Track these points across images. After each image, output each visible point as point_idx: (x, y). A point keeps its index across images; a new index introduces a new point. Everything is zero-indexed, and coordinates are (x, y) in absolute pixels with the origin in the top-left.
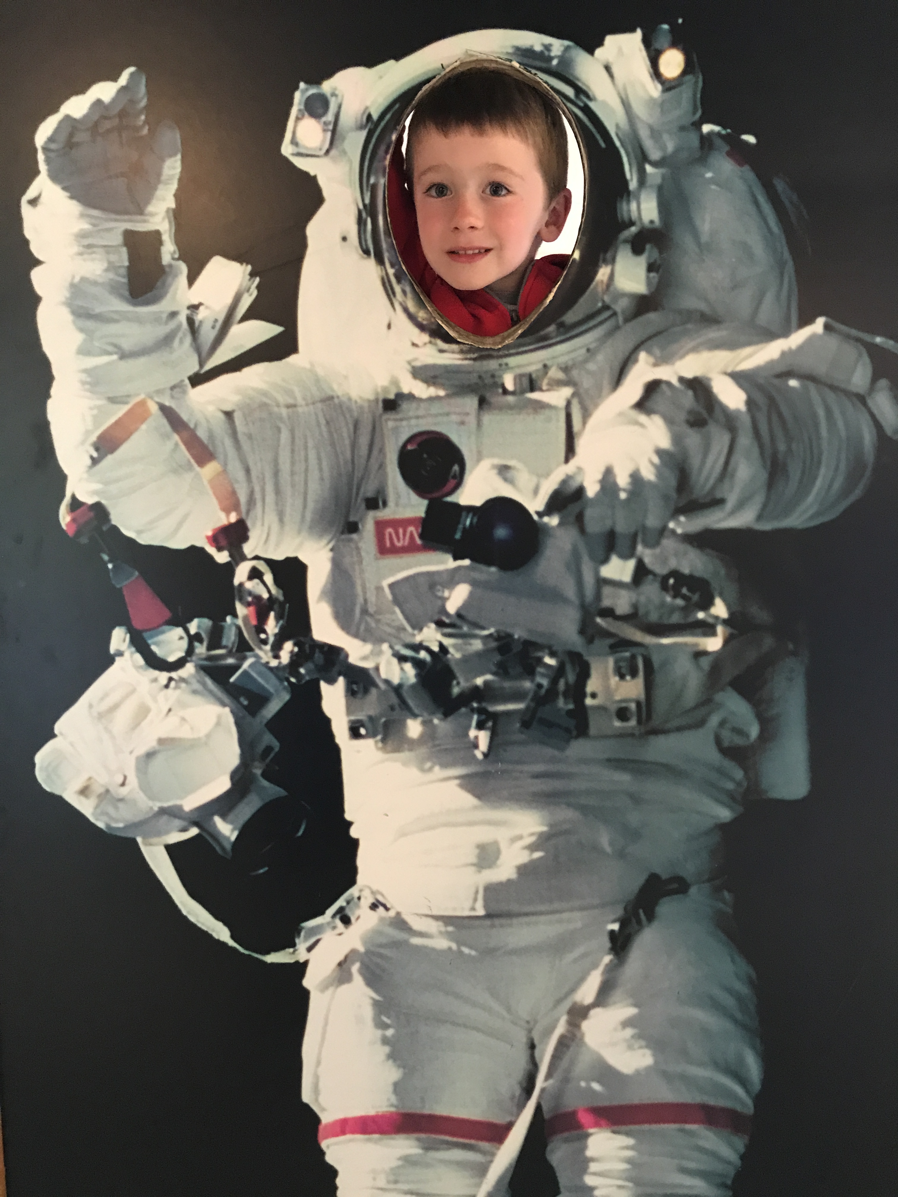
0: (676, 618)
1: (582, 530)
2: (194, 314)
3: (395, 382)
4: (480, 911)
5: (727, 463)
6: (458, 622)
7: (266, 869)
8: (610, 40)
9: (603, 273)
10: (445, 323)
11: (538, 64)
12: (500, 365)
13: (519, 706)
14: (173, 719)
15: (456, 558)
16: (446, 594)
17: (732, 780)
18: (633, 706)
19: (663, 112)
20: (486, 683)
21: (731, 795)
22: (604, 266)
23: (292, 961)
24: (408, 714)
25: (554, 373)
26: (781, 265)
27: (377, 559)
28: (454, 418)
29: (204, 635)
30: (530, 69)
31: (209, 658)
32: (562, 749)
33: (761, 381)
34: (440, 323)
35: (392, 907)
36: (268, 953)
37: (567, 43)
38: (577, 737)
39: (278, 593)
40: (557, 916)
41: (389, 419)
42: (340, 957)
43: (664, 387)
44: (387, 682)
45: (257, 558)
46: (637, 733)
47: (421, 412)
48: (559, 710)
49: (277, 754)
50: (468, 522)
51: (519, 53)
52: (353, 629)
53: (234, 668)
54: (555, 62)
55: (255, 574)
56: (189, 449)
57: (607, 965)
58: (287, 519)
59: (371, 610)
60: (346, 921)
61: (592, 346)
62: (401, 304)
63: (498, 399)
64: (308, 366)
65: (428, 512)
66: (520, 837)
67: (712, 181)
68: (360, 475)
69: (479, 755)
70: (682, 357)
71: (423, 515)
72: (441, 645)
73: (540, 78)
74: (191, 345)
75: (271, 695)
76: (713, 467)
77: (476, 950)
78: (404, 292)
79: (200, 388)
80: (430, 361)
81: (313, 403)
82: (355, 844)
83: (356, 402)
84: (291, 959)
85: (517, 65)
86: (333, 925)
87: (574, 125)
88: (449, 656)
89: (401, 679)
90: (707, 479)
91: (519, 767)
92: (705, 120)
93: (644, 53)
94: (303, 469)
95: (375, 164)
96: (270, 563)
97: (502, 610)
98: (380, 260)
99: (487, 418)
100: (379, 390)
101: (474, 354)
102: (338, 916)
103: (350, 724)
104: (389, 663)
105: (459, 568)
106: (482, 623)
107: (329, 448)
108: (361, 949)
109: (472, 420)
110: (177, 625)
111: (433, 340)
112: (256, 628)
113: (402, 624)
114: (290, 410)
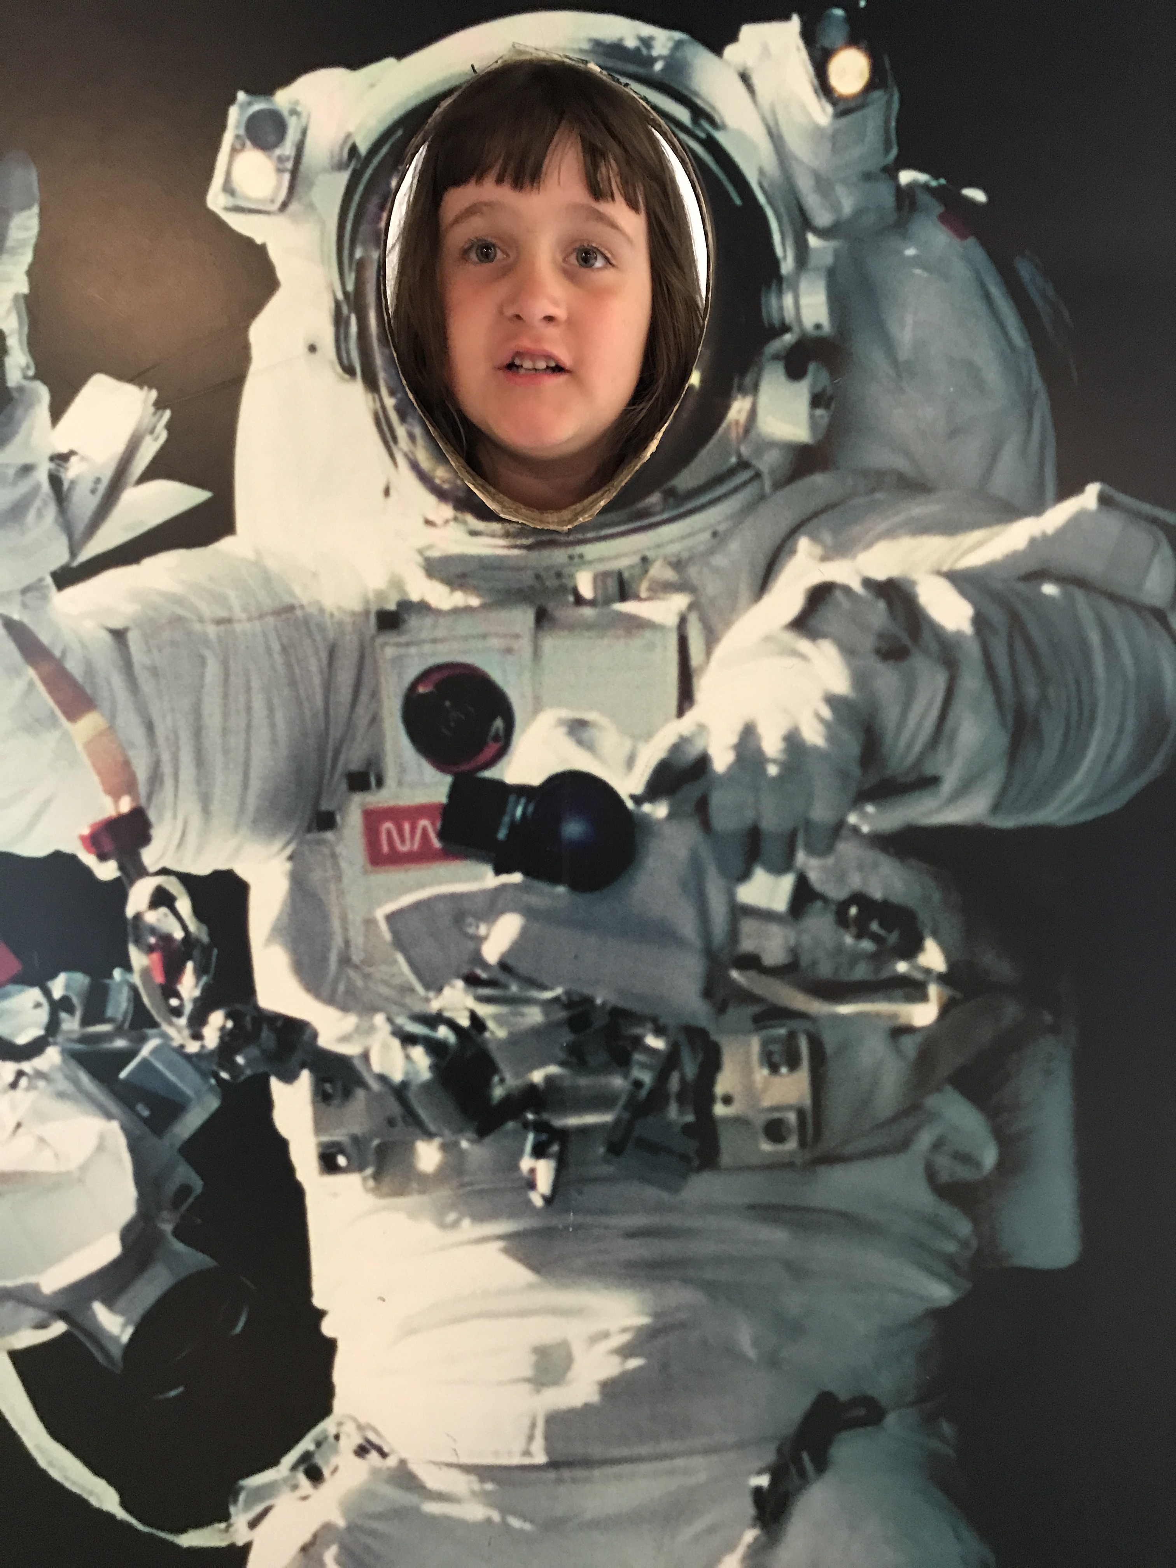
0: (861, 972)
1: (706, 825)
2: (62, 470)
3: (397, 583)
4: (540, 1458)
5: (943, 717)
6: (502, 977)
7: (181, 1389)
8: (748, 31)
9: (738, 409)
10: (480, 488)
11: (632, 68)
12: (571, 557)
13: (606, 1118)
14: (25, 1142)
15: (498, 871)
16: (482, 930)
17: (954, 1237)
18: (792, 1117)
19: (835, 150)
20: (549, 1080)
21: (951, 1262)
22: (739, 397)
23: (224, 1544)
24: (418, 1131)
25: (659, 571)
26: (1029, 399)
27: (365, 872)
28: (495, 643)
29: (75, 1000)
30: (618, 77)
31: (85, 1039)
32: (675, 1190)
33: (998, 586)
34: (471, 486)
35: (393, 1451)
36: (183, 1530)
37: (678, 35)
38: (701, 1168)
39: (198, 929)
40: (666, 1464)
41: (385, 644)
42: (305, 1537)
43: (838, 594)
44: (383, 1079)
45: (164, 872)
46: (799, 1161)
47: (440, 633)
48: (670, 1124)
49: (197, 1198)
50: (519, 812)
51: (601, 50)
52: (326, 990)
53: (127, 1056)
54: (658, 66)
55: (162, 898)
56: (51, 692)
57: (749, 1546)
58: (215, 806)
59: (356, 958)
60: (315, 1475)
61: (721, 528)
62: (406, 455)
63: (566, 612)
64: (251, 556)
65: (451, 795)
66: (606, 1335)
67: (915, 261)
68: (338, 735)
69: (537, 1200)
70: (869, 545)
71: (444, 800)
72: (474, 1017)
73: (634, 92)
74: (56, 520)
75: (188, 1099)
76: (919, 725)
77: (532, 1521)
78: (412, 437)
79: (74, 592)
80: (455, 549)
81: (261, 617)
82: (331, 1345)
83: (332, 615)
84: (222, 1540)
85: (597, 69)
86: (293, 1482)
87: (691, 169)
88: (487, 1035)
89: (407, 1073)
90: (910, 746)
91: (604, 1220)
92: (902, 163)
93: (804, 54)
94: (243, 725)
95: (364, 228)
96: (186, 879)
97: (576, 957)
98: (371, 384)
99: (550, 643)
100: (371, 596)
101: (527, 538)
102: (301, 1468)
103: (321, 1149)
104: (385, 1046)
105: (504, 887)
106: (545, 979)
107: (286, 691)
108: (341, 1523)
109: (525, 645)
110: (32, 984)
111: (459, 515)
112: (162, 989)
113: (408, 982)
114: (222, 628)
